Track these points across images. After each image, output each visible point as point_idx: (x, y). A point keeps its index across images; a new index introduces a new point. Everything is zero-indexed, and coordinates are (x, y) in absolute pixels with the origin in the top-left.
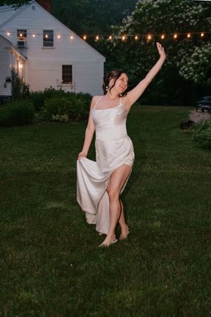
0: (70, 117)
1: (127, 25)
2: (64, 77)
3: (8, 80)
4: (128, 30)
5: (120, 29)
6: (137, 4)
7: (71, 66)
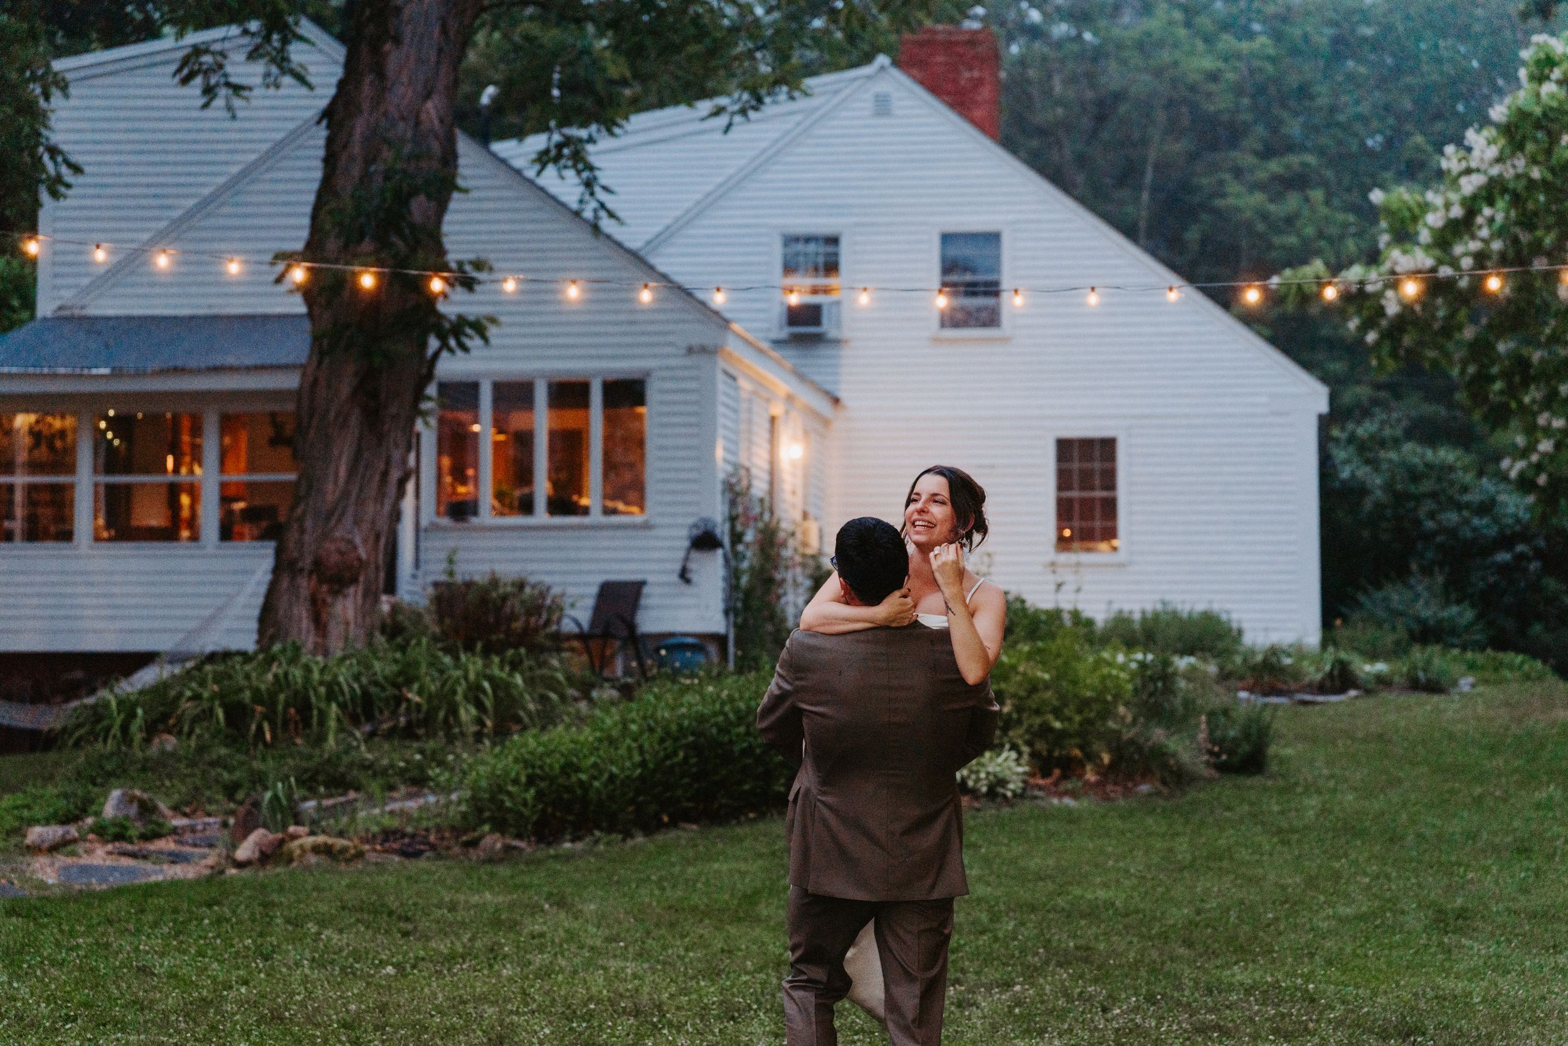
0: (1043, 765)
1: (1470, 185)
2: (1065, 511)
3: (704, 541)
4: (1471, 212)
5: (1425, 207)
6: (1526, 54)
7: (1107, 447)
